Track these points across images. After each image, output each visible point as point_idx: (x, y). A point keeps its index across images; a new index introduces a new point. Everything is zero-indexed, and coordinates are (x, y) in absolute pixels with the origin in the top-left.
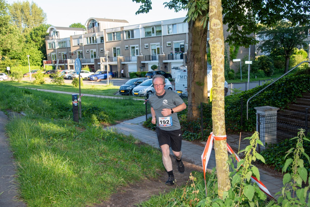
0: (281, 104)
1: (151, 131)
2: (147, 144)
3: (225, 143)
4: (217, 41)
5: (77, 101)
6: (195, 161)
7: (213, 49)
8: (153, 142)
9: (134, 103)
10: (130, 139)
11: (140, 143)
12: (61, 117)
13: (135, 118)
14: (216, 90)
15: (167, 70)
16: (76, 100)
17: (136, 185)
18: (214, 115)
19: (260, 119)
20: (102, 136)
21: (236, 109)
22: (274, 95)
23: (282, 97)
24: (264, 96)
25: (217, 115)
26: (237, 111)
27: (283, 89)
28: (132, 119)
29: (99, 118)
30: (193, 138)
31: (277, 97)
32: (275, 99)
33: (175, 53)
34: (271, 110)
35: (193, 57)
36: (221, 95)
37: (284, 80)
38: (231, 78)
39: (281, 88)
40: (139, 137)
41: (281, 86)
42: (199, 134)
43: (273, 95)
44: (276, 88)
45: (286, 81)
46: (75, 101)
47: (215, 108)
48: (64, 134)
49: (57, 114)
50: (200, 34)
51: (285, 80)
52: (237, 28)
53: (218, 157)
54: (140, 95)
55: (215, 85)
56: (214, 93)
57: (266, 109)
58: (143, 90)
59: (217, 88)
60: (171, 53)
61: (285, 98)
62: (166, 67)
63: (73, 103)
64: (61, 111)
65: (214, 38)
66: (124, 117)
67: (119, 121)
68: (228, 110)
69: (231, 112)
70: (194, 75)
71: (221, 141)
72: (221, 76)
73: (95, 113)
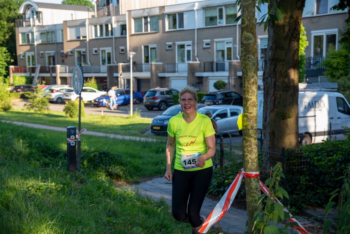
4: (249, 58)
5: (74, 138)
12: (46, 165)
16: (72, 137)
20: (112, 196)
25: (248, 146)
29: (111, 172)
33: (262, 58)
36: (252, 123)
46: (71, 138)
49: (38, 160)
53: (248, 199)
55: (246, 111)
59: (248, 114)
63: (68, 141)
65: (245, 54)
66: (154, 172)
67: (145, 178)
68: (338, 165)
69: (342, 168)
70: (275, 101)
71: (252, 179)
72: (252, 100)
73: (104, 163)
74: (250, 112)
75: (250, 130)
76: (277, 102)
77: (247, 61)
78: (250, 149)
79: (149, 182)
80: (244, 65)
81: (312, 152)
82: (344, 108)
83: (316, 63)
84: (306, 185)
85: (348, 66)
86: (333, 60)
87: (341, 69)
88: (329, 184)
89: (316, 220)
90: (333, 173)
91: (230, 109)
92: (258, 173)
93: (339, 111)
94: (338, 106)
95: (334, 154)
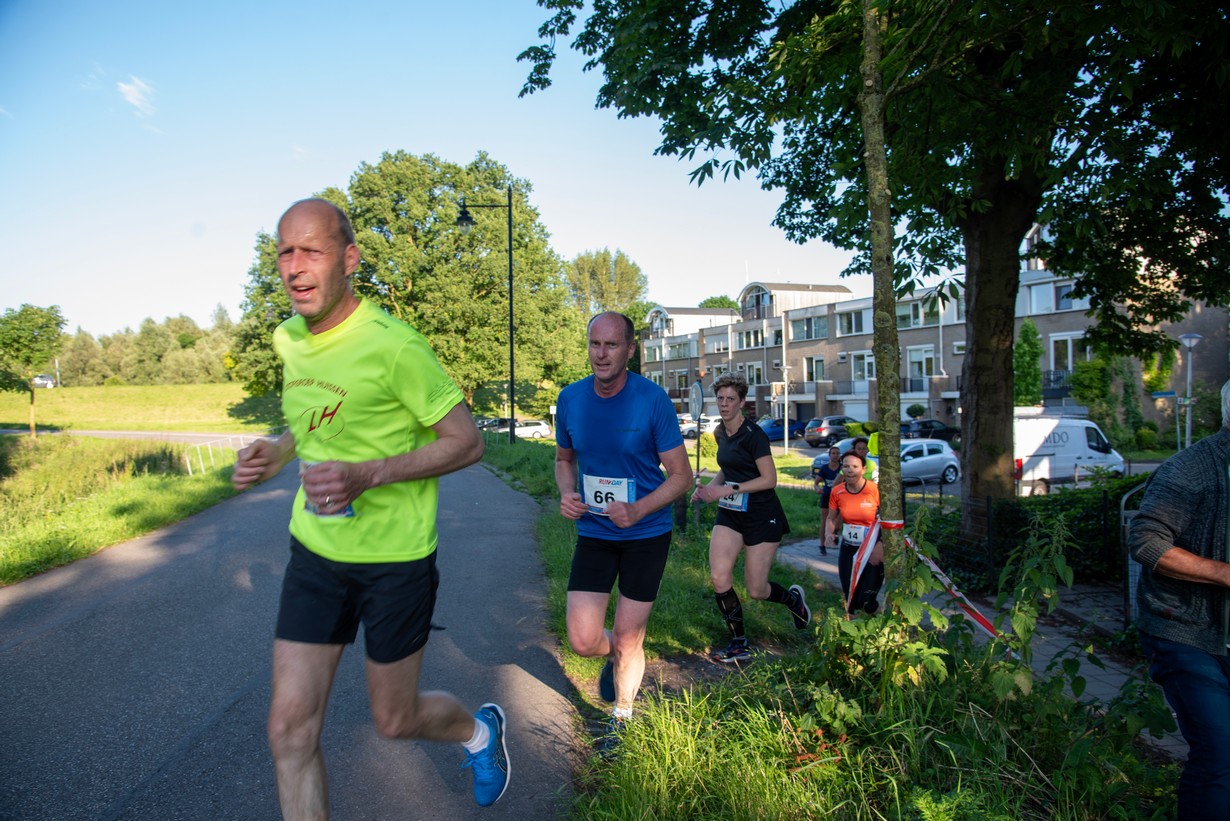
35: (976, 381)
38: (1145, 446)
50: (993, 325)
52: (1112, 309)
62: (950, 411)
66: (806, 532)
67: (793, 540)
70: (978, 428)
71: (892, 530)
75: (889, 458)
76: (980, 430)
78: (888, 486)
79: (797, 545)
81: (1040, 504)
82: (1098, 443)
83: (1058, 379)
86: (1084, 375)
87: (1096, 388)
91: (928, 445)
92: (901, 522)
93: (1091, 447)
94: (1089, 440)
95: (1072, 507)
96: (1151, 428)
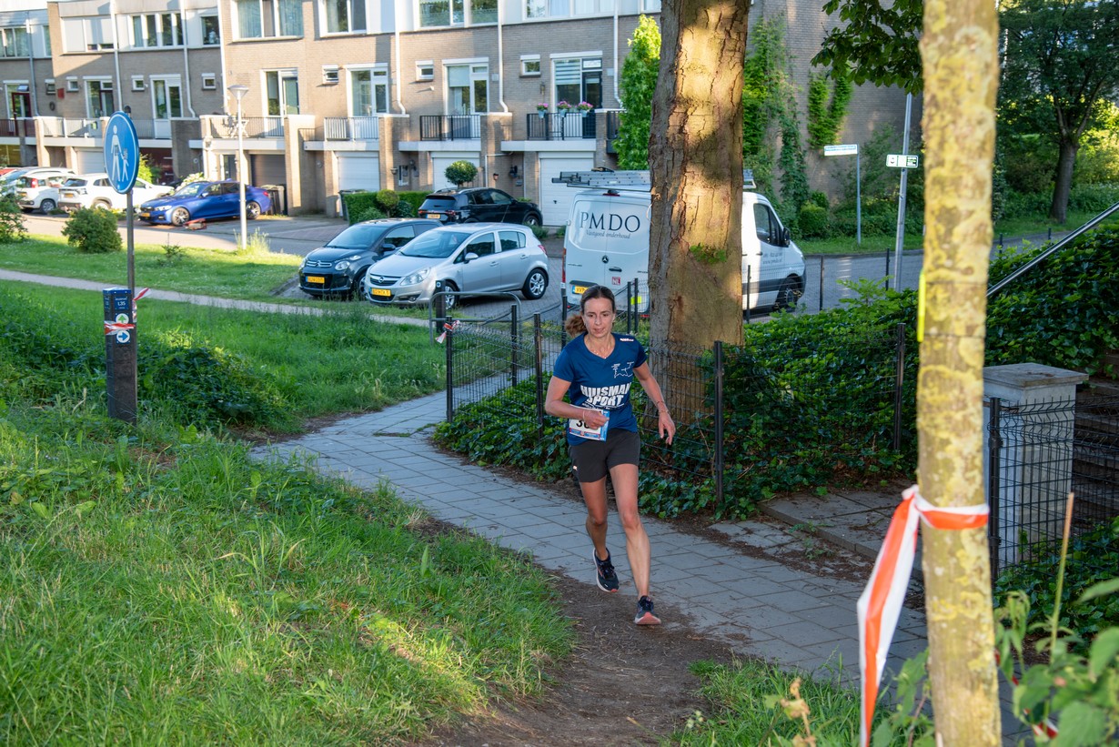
0: (1080, 355)
1: (471, 467)
2: (463, 531)
3: (982, 543)
4: (968, 40)
5: (126, 321)
6: (694, 611)
7: (944, 82)
8: (489, 523)
9: (376, 337)
10: (382, 504)
11: (427, 523)
12: (41, 395)
13: (388, 405)
14: (948, 284)
15: (521, 185)
16: (122, 318)
17: (465, 731)
18: (929, 406)
19: (1002, 424)
20: (254, 491)
21: (867, 372)
22: (1045, 314)
23: (1081, 324)
24: (999, 314)
26: (871, 384)
27: (1086, 287)
28: (377, 410)
29: (223, 405)
30: (676, 502)
31: (1061, 324)
32: (1052, 330)
33: (560, 108)
34: (1050, 381)
35: (681, 128)
36: (971, 311)
37: (1091, 246)
38: (812, 232)
39: (1075, 281)
40: (419, 497)
41: (1077, 274)
42: (704, 488)
43: (1039, 315)
44: (1052, 280)
45: (1102, 248)
46: (118, 321)
47: (938, 374)
48: (82, 482)
50: (714, 20)
51: (1095, 243)
53: (943, 610)
54: (400, 299)
55: (944, 261)
56: (935, 298)
57: (1029, 378)
58: (413, 279)
59: (954, 275)
60: (539, 108)
61: (1097, 328)
62: (514, 173)
63: (108, 330)
64: (31, 364)
65: (950, 25)
66: (337, 402)
67: (314, 420)
68: (831, 379)
69: (844, 387)
70: (683, 214)
72: (974, 216)
73: (202, 380)
74: (963, 265)
75: (964, 342)
76: (688, 218)
77: (957, 56)
80: (942, 73)
82: (770, 230)
84: (765, 436)
85: (756, 132)
88: (820, 432)
89: (806, 531)
90: (824, 403)
91: (500, 234)
92: (984, 509)
93: (762, 238)
96: (820, 204)
